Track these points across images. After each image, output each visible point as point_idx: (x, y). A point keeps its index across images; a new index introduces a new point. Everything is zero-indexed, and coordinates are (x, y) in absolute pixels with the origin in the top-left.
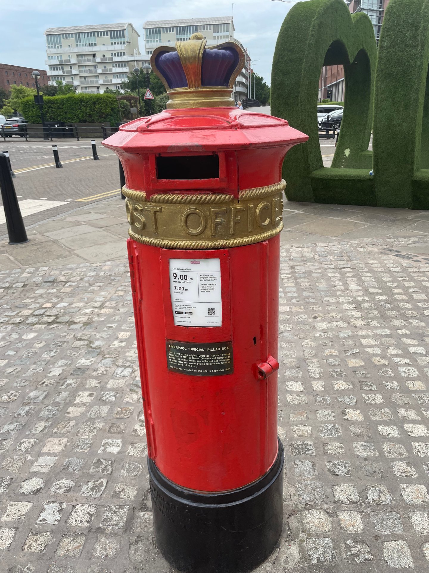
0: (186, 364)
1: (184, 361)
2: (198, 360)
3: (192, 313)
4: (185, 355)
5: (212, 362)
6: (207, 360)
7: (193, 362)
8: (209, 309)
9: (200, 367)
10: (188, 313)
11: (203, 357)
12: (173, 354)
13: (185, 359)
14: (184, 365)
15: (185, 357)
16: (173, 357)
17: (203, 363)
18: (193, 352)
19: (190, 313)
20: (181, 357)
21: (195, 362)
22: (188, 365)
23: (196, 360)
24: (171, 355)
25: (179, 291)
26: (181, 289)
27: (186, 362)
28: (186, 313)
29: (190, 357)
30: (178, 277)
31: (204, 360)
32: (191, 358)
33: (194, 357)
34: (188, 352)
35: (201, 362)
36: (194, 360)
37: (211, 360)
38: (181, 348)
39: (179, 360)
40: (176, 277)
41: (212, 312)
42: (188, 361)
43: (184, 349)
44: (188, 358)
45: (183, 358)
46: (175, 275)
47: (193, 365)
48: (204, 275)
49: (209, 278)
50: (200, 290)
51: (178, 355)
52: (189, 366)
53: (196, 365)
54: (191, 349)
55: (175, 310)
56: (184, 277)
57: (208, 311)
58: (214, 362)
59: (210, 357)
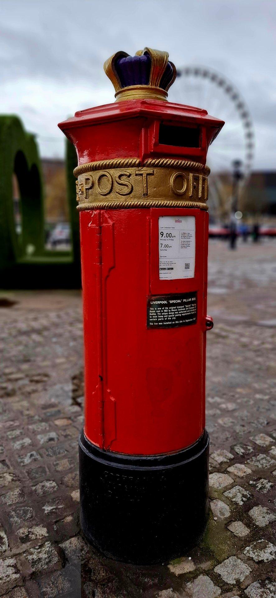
0: (166, 317)
1: (164, 315)
2: (176, 311)
3: (173, 268)
4: (166, 308)
5: (186, 313)
6: (182, 311)
7: (172, 314)
8: (185, 264)
9: (178, 318)
10: (170, 268)
11: (180, 308)
12: (154, 310)
13: (166, 312)
14: (164, 319)
15: (165, 311)
16: (154, 313)
17: (180, 314)
18: (173, 305)
19: (171, 268)
20: (162, 311)
21: (173, 314)
22: (167, 319)
23: (174, 312)
24: (152, 312)
25: (164, 248)
26: (166, 246)
27: (166, 315)
28: (169, 269)
29: (170, 309)
30: (165, 235)
31: (180, 311)
32: (171, 311)
33: (173, 309)
34: (169, 305)
35: (179, 313)
36: (173, 312)
37: (185, 310)
38: (163, 302)
39: (159, 315)
40: (163, 235)
41: (187, 266)
42: (168, 314)
43: (165, 302)
44: (168, 311)
45: (163, 312)
46: (162, 233)
47: (172, 317)
48: (184, 233)
49: (187, 236)
50: (180, 247)
51: (159, 310)
52: (169, 318)
53: (175, 317)
54: (171, 302)
55: (160, 267)
56: (169, 235)
57: (184, 266)
58: (187, 313)
59: (185, 307)
